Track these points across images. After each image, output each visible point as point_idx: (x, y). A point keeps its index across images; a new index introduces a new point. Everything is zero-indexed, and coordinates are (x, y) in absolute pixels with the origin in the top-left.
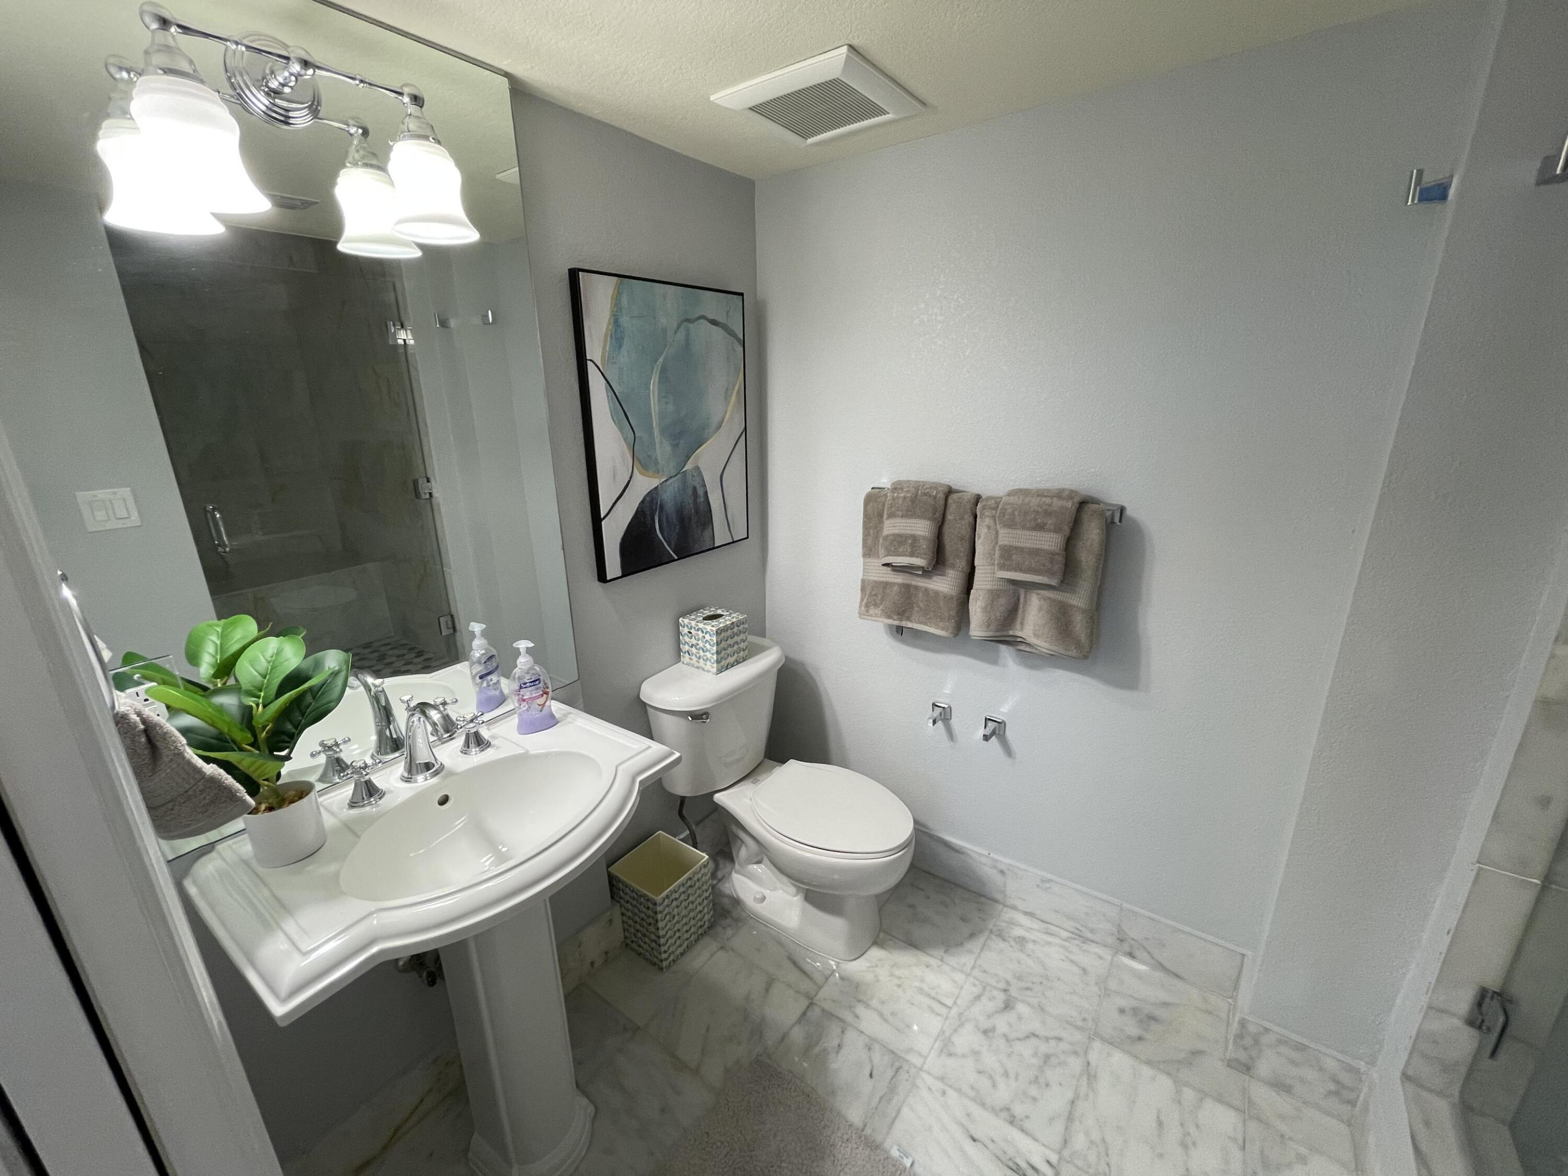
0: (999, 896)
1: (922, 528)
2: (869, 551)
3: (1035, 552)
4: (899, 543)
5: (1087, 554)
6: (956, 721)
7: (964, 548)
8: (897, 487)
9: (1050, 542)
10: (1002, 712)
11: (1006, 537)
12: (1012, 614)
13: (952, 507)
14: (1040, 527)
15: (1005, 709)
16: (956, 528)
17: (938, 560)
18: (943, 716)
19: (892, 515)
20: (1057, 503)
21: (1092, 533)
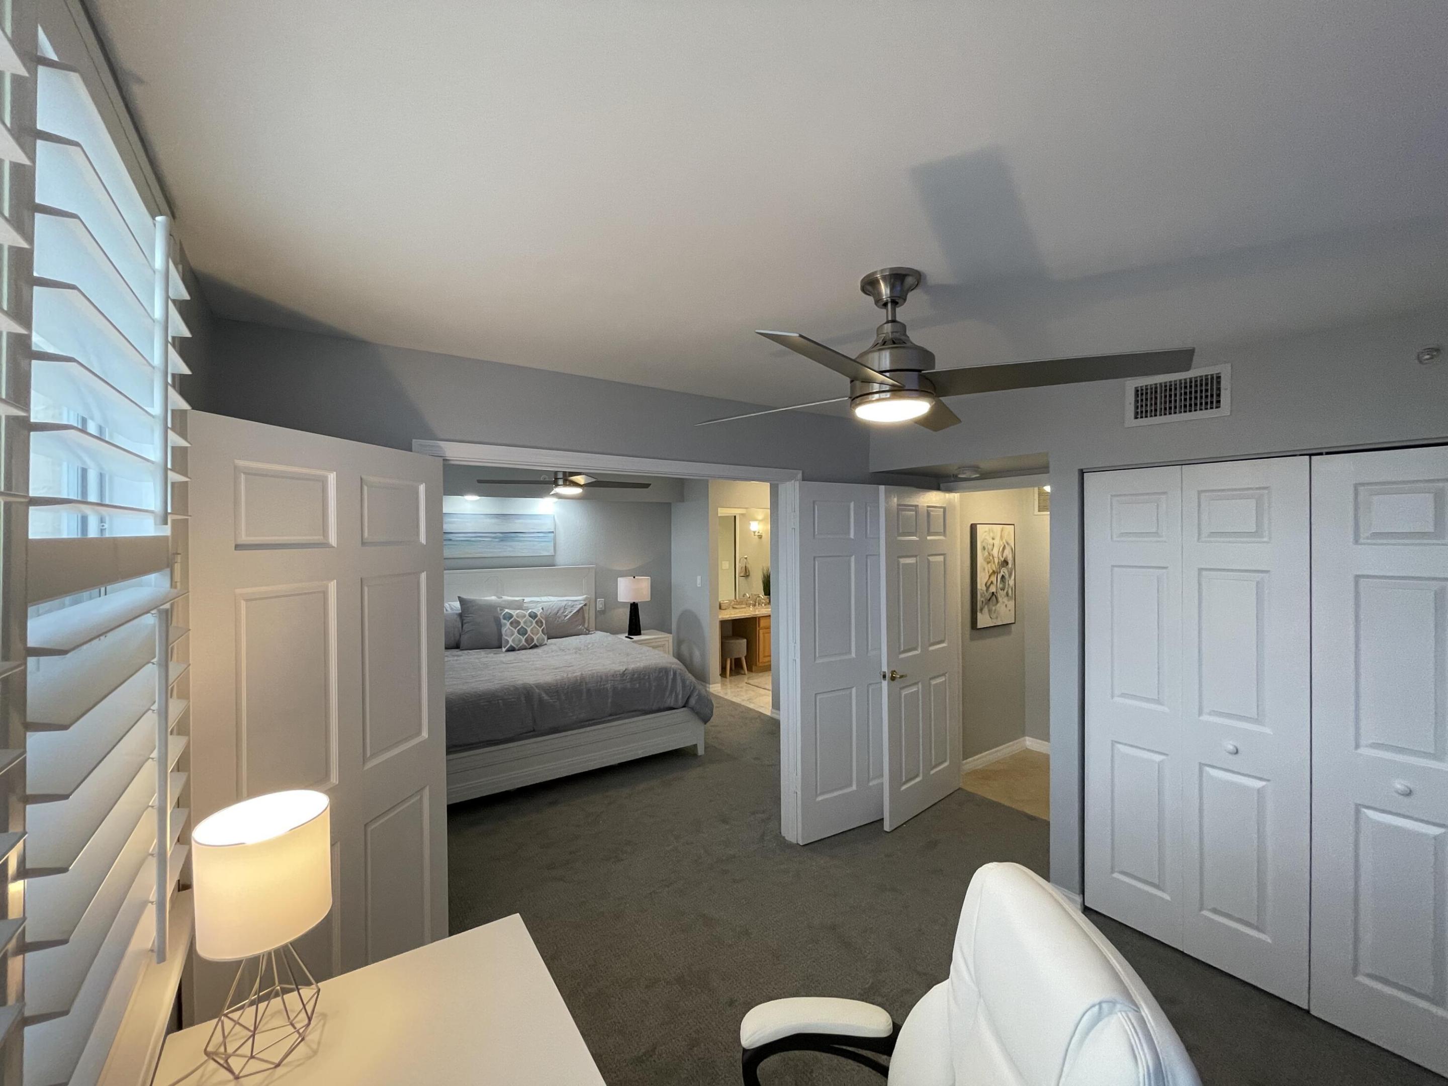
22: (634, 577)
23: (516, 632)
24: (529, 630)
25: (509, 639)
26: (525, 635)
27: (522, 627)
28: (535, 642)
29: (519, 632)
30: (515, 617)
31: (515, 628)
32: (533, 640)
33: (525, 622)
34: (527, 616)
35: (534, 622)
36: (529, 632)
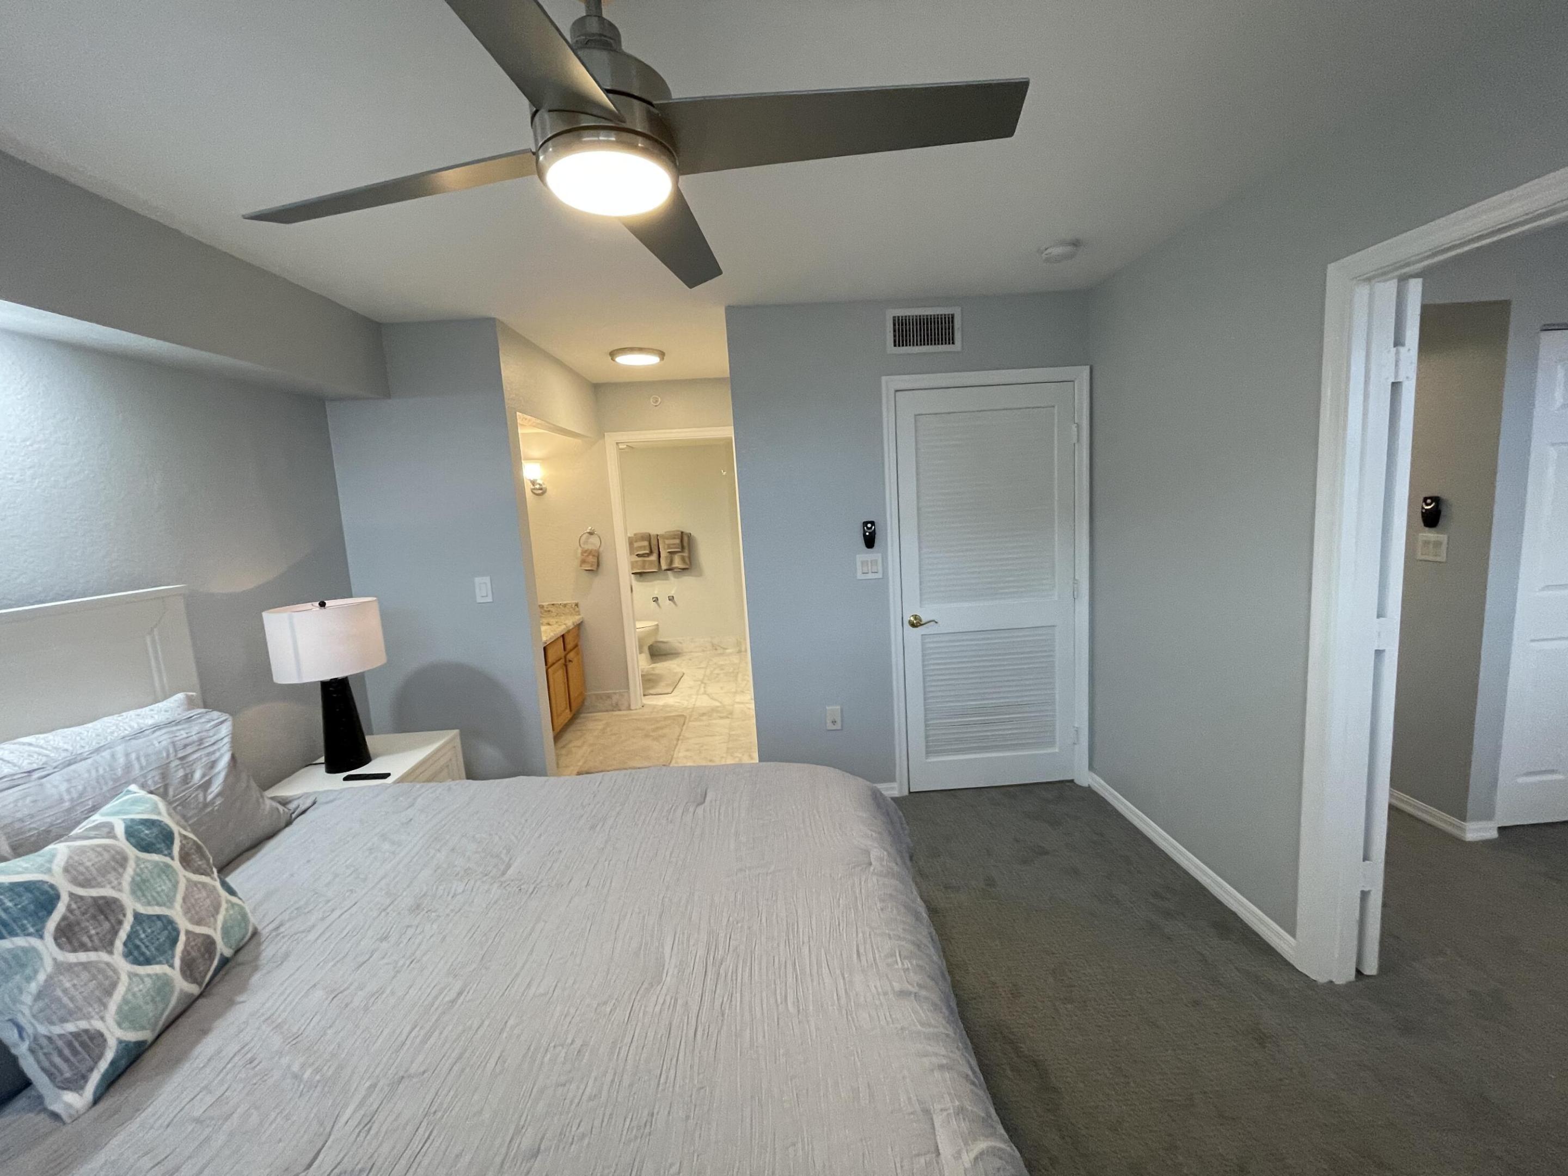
0: (680, 651)
1: (646, 543)
2: (631, 553)
3: (674, 544)
4: (641, 548)
5: (685, 544)
6: (660, 601)
7: (657, 548)
8: (635, 535)
9: (678, 541)
10: (672, 593)
11: (667, 542)
12: (671, 562)
13: (652, 538)
14: (675, 538)
15: (673, 592)
16: (654, 542)
17: (651, 552)
18: (656, 600)
19: (636, 541)
20: (676, 533)
21: (686, 539)
22: (322, 605)
23: (124, 966)
24: (177, 913)
25: (98, 1025)
26: (174, 941)
27: (137, 916)
28: (223, 949)
29: (136, 954)
30: (65, 888)
31: (108, 946)
32: (209, 944)
33: (140, 887)
34: (132, 852)
35: (176, 864)
36: (183, 924)
